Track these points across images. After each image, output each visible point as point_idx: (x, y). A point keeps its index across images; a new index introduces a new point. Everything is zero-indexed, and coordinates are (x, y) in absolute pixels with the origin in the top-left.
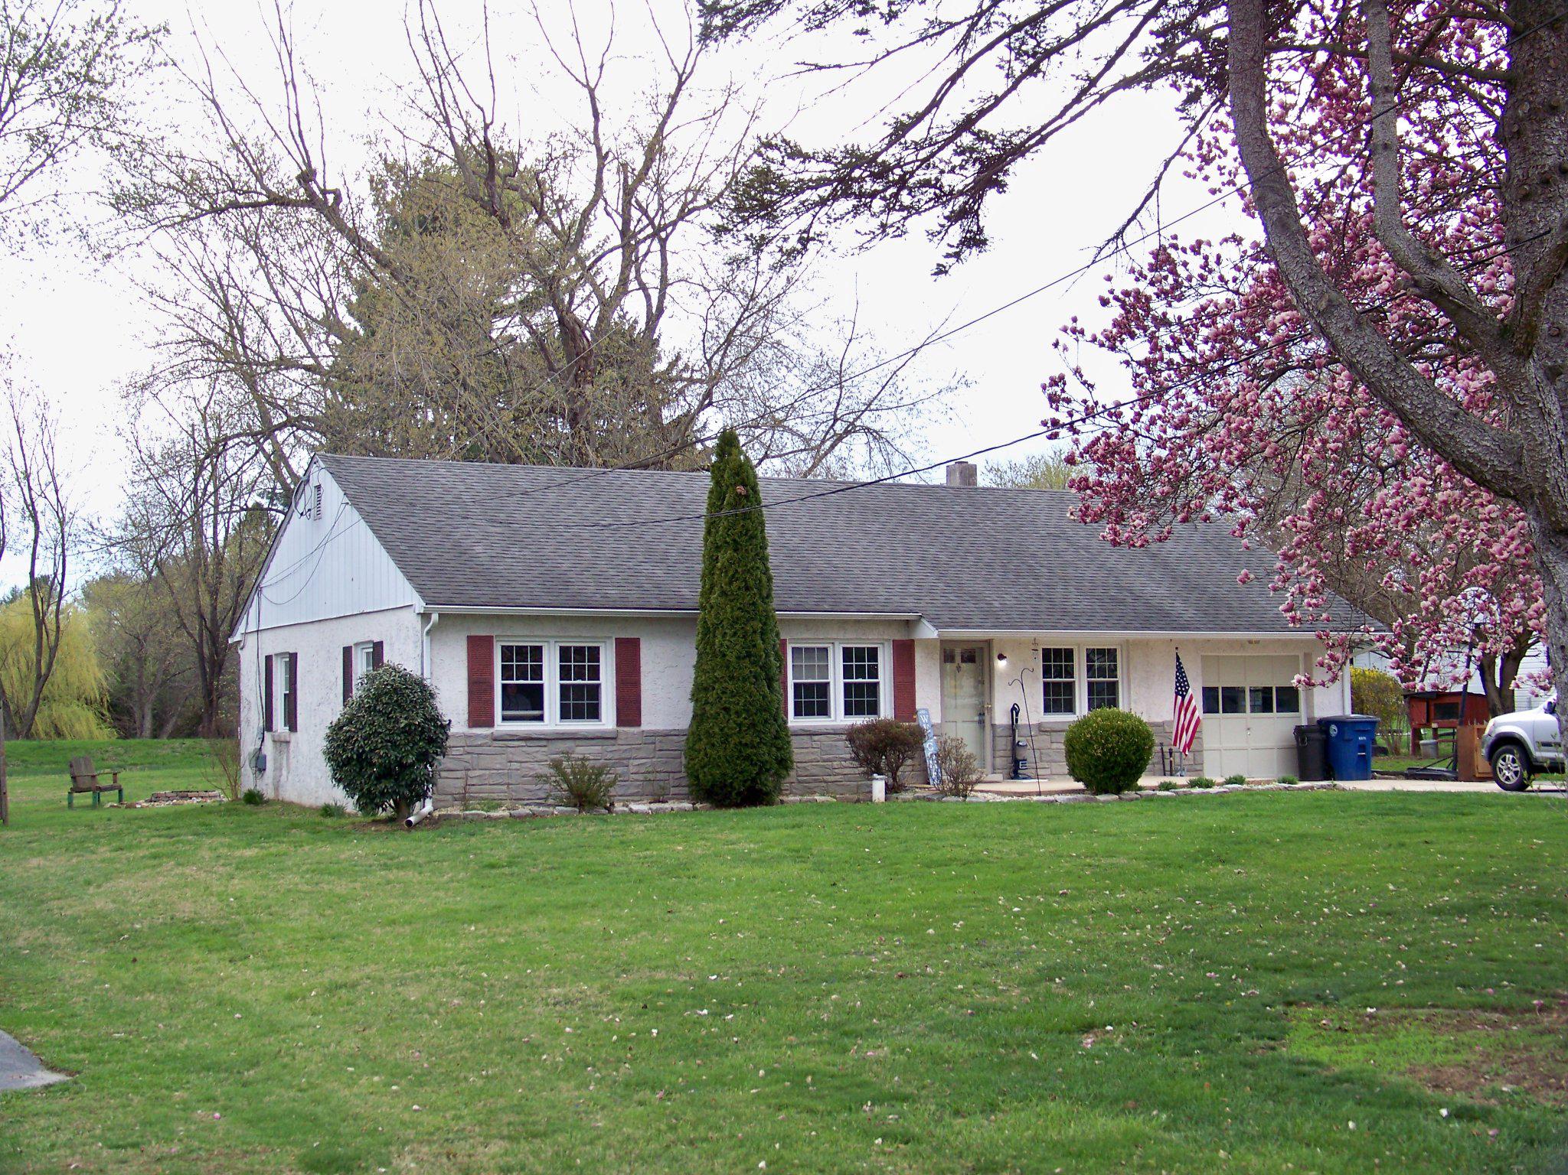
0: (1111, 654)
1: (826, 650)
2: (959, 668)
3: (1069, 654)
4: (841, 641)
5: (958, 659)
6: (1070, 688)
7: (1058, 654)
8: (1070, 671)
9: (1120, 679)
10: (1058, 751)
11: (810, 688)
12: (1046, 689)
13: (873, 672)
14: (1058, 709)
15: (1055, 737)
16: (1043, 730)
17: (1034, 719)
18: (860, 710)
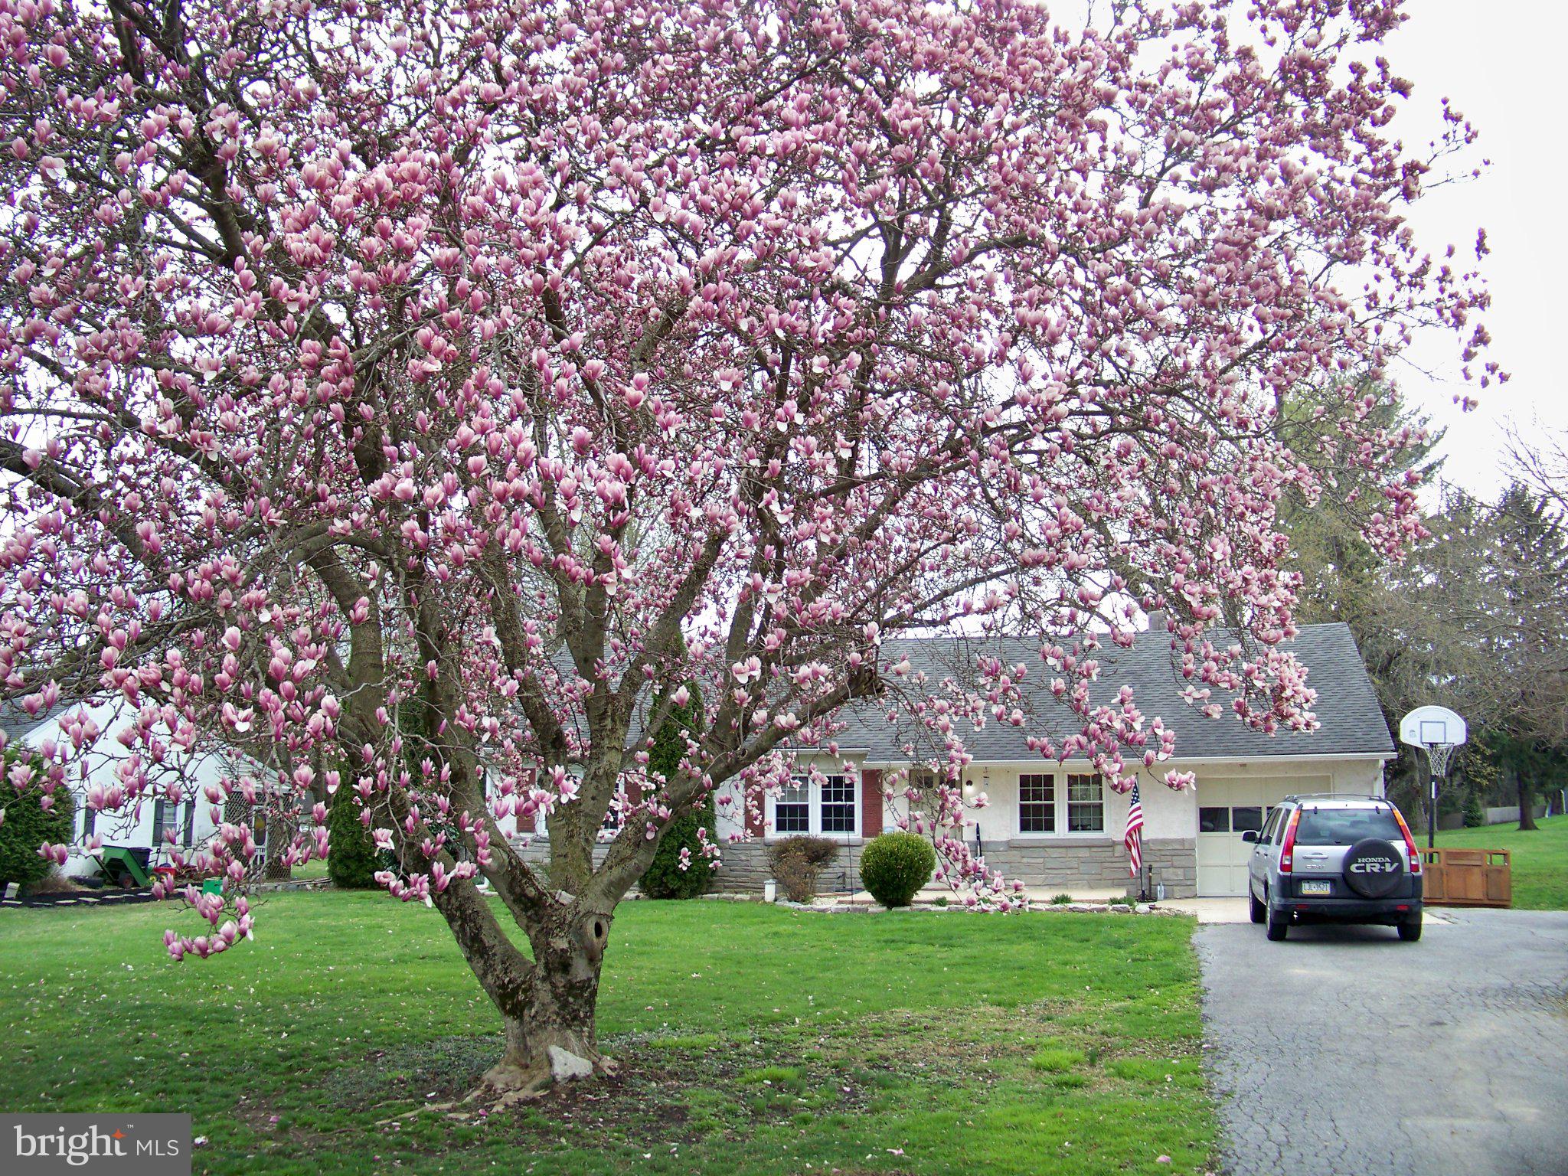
0: (1097, 779)
1: (807, 778)
3: (1049, 779)
6: (1050, 809)
7: (1037, 779)
8: (1050, 795)
9: (1104, 801)
10: (1029, 865)
11: (793, 808)
12: (1024, 810)
13: (850, 796)
14: (1038, 828)
15: (1025, 852)
16: (1011, 846)
17: (1004, 837)
18: (839, 827)
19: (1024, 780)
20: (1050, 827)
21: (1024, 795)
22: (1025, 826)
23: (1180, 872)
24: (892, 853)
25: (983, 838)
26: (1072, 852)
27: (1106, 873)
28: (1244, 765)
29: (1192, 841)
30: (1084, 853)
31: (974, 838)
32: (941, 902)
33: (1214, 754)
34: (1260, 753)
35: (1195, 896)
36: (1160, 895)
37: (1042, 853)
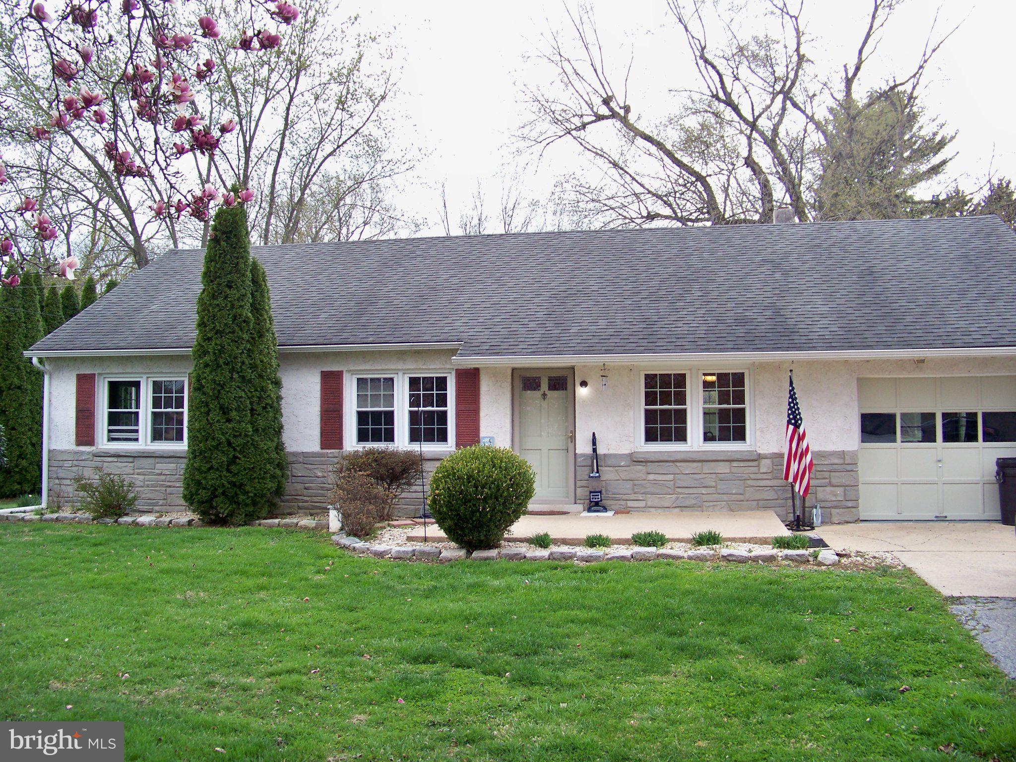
0: (739, 379)
1: (392, 379)
2: (544, 395)
3: (680, 380)
4: (405, 372)
5: (544, 386)
6: (681, 416)
7: (665, 379)
8: (681, 398)
9: (747, 406)
10: (655, 482)
11: (377, 415)
12: (650, 416)
13: (442, 401)
14: (666, 437)
15: (651, 467)
16: (635, 460)
17: (625, 449)
18: (429, 437)
19: (650, 380)
20: (681, 436)
21: (650, 398)
22: (650, 436)
23: (839, 491)
24: (470, 477)
25: (601, 451)
26: (707, 468)
27: (750, 493)
28: (921, 361)
29: (854, 454)
30: (723, 468)
31: (588, 450)
32: (542, 541)
33: (888, 347)
34: (945, 345)
35: (858, 521)
36: (817, 521)
37: (672, 468)
